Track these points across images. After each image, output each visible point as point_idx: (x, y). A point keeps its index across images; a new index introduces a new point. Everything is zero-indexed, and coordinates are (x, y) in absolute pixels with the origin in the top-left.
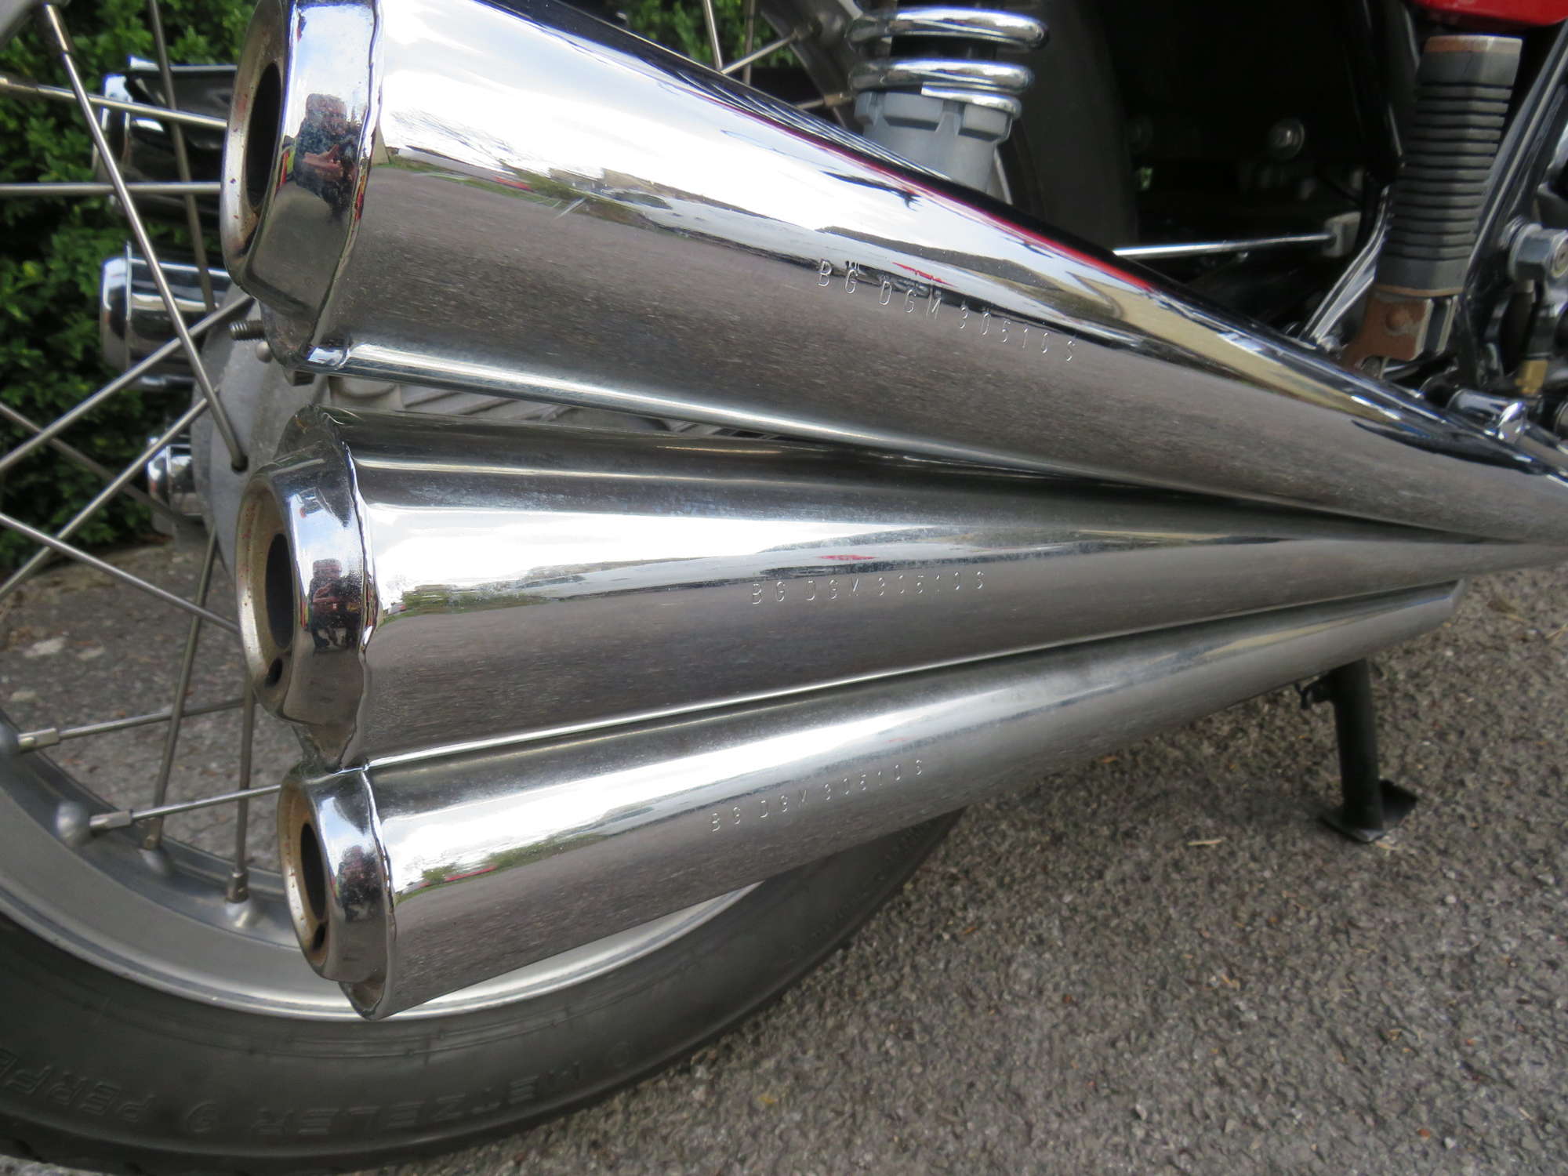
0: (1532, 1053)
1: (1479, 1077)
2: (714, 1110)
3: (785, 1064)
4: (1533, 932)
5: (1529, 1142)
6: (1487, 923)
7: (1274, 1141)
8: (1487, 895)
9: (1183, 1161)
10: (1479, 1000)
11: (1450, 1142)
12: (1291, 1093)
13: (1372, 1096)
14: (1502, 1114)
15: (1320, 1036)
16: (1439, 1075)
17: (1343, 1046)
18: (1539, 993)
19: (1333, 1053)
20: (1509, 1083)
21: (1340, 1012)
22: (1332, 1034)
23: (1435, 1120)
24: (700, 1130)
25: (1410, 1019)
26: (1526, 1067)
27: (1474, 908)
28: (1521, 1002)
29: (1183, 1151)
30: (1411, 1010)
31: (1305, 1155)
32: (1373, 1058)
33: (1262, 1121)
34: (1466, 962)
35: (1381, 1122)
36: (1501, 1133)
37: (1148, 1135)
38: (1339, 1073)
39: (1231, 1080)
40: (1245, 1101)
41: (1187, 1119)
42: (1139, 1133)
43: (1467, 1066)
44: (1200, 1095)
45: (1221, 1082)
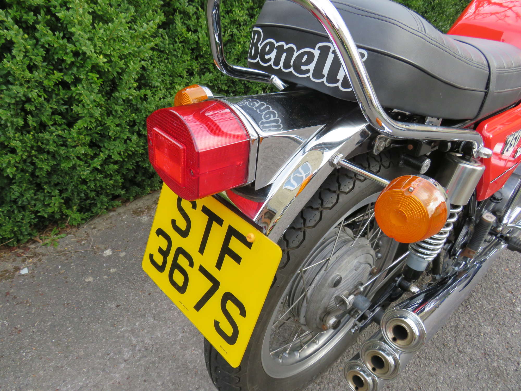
0: (468, 346)
1: (460, 352)
2: (332, 372)
3: (342, 361)
4: (467, 319)
5: (469, 364)
6: (459, 318)
7: (429, 368)
8: (458, 311)
9: (415, 373)
10: (459, 336)
11: (457, 365)
12: (431, 358)
13: (444, 357)
14: (465, 359)
15: (434, 346)
16: (454, 352)
17: (438, 348)
18: (469, 333)
19: (436, 349)
20: (465, 353)
21: (436, 340)
22: (436, 345)
23: (454, 361)
24: (332, 376)
25: (448, 341)
26: (468, 349)
27: (457, 314)
28: (466, 335)
29: (415, 371)
30: (448, 339)
31: (435, 370)
32: (443, 350)
33: (427, 364)
34: (456, 327)
35: (446, 363)
36: (465, 363)
37: (409, 369)
38: (438, 354)
39: (421, 357)
40: (423, 361)
41: (414, 365)
42: (407, 369)
43: (458, 350)
44: (416, 360)
45: (419, 357)
